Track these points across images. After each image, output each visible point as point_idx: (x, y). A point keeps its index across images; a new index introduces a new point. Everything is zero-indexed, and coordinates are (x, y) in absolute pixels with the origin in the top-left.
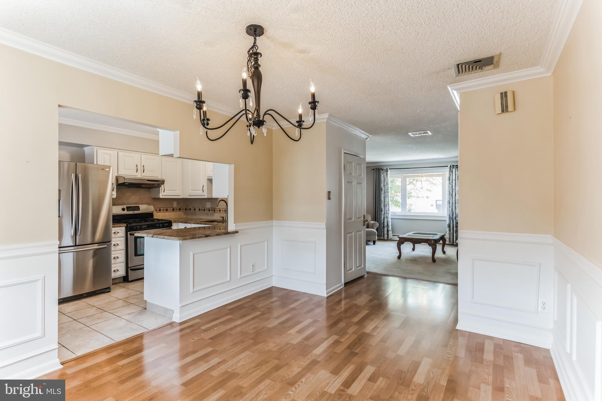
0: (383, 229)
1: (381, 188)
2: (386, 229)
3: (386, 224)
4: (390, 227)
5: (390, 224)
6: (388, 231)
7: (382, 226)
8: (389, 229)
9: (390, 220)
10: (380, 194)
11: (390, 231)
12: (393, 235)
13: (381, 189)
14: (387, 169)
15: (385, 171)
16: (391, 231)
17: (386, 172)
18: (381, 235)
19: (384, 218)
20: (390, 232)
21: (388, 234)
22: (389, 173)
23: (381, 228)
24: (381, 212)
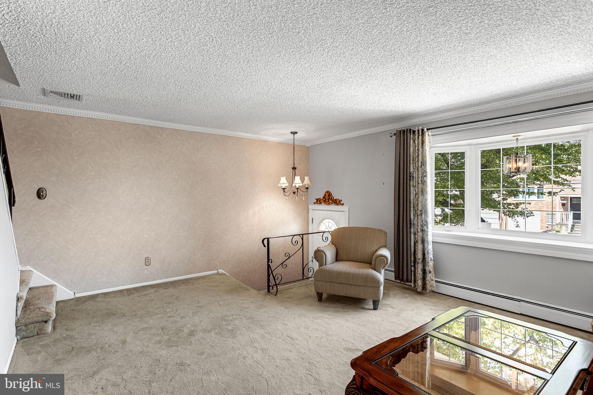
0: (414, 266)
1: (410, 174)
2: (420, 267)
3: (420, 256)
4: (431, 264)
5: (430, 256)
6: (424, 272)
7: (412, 259)
8: (427, 269)
9: (430, 247)
10: (408, 187)
11: (430, 272)
12: (436, 281)
13: (410, 176)
14: (423, 130)
15: (419, 133)
16: (433, 272)
17: (420, 137)
18: (409, 278)
19: (417, 241)
20: (430, 276)
21: (424, 279)
22: (427, 138)
23: (409, 264)
24: (410, 227)
